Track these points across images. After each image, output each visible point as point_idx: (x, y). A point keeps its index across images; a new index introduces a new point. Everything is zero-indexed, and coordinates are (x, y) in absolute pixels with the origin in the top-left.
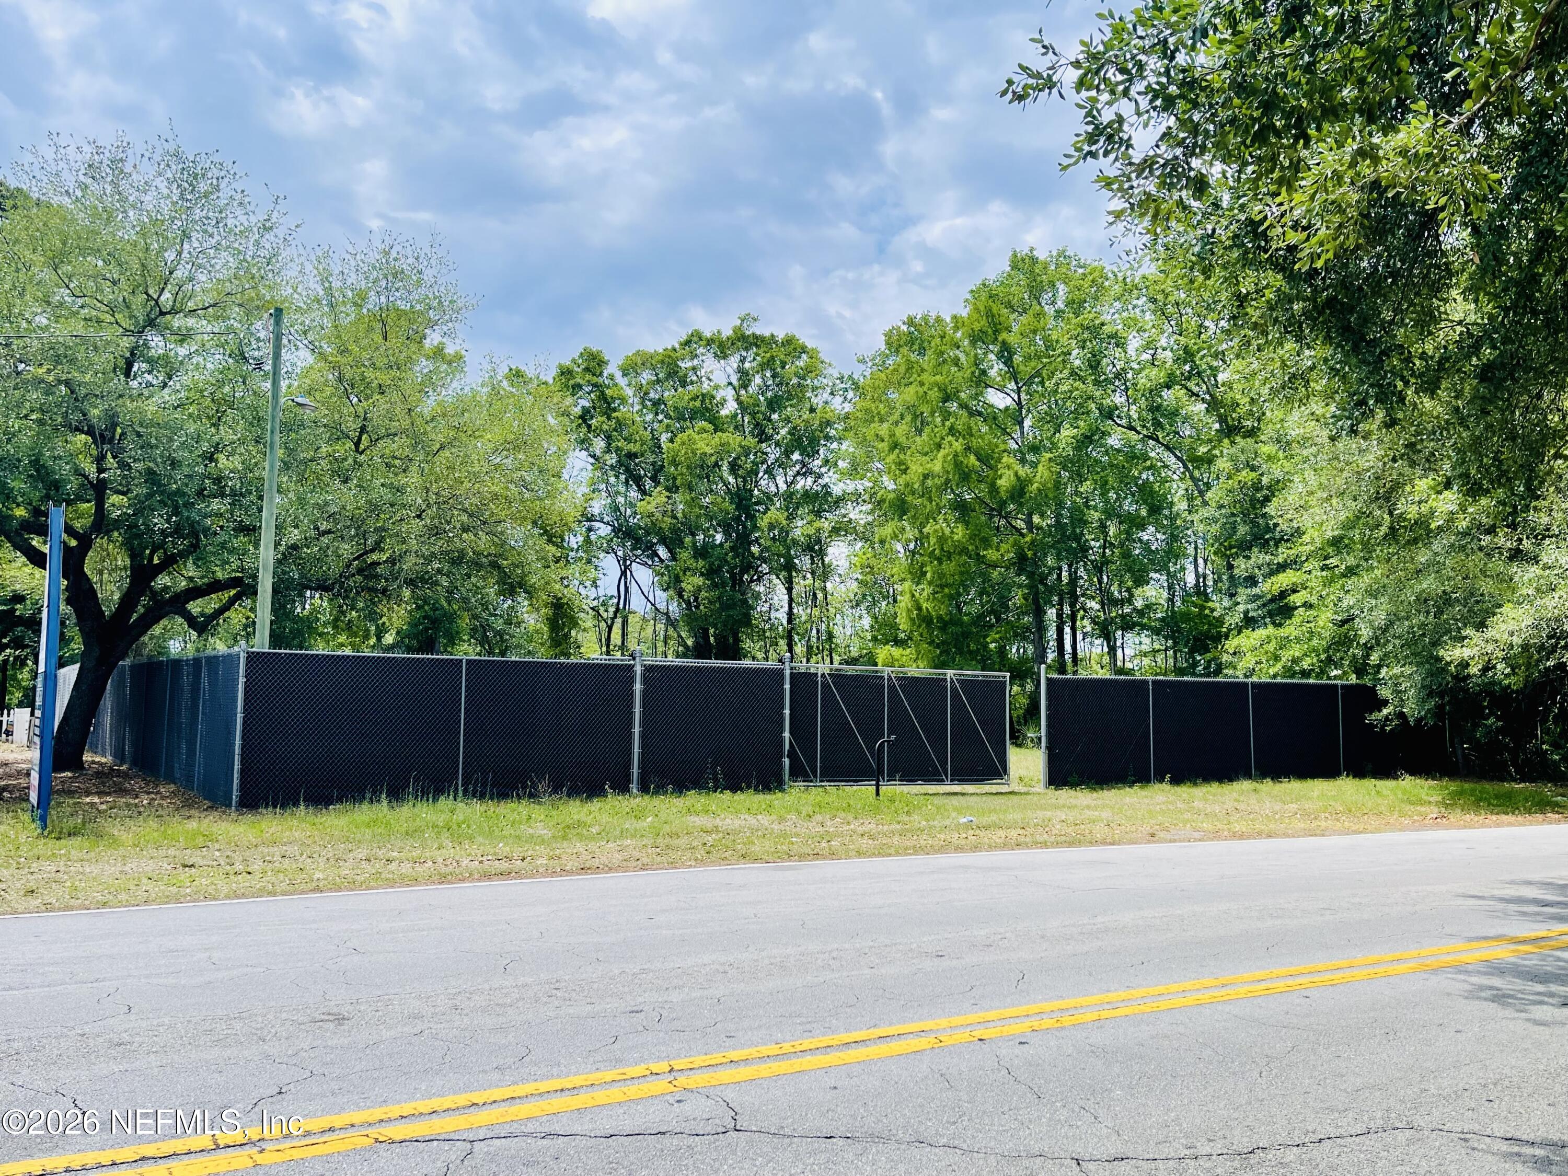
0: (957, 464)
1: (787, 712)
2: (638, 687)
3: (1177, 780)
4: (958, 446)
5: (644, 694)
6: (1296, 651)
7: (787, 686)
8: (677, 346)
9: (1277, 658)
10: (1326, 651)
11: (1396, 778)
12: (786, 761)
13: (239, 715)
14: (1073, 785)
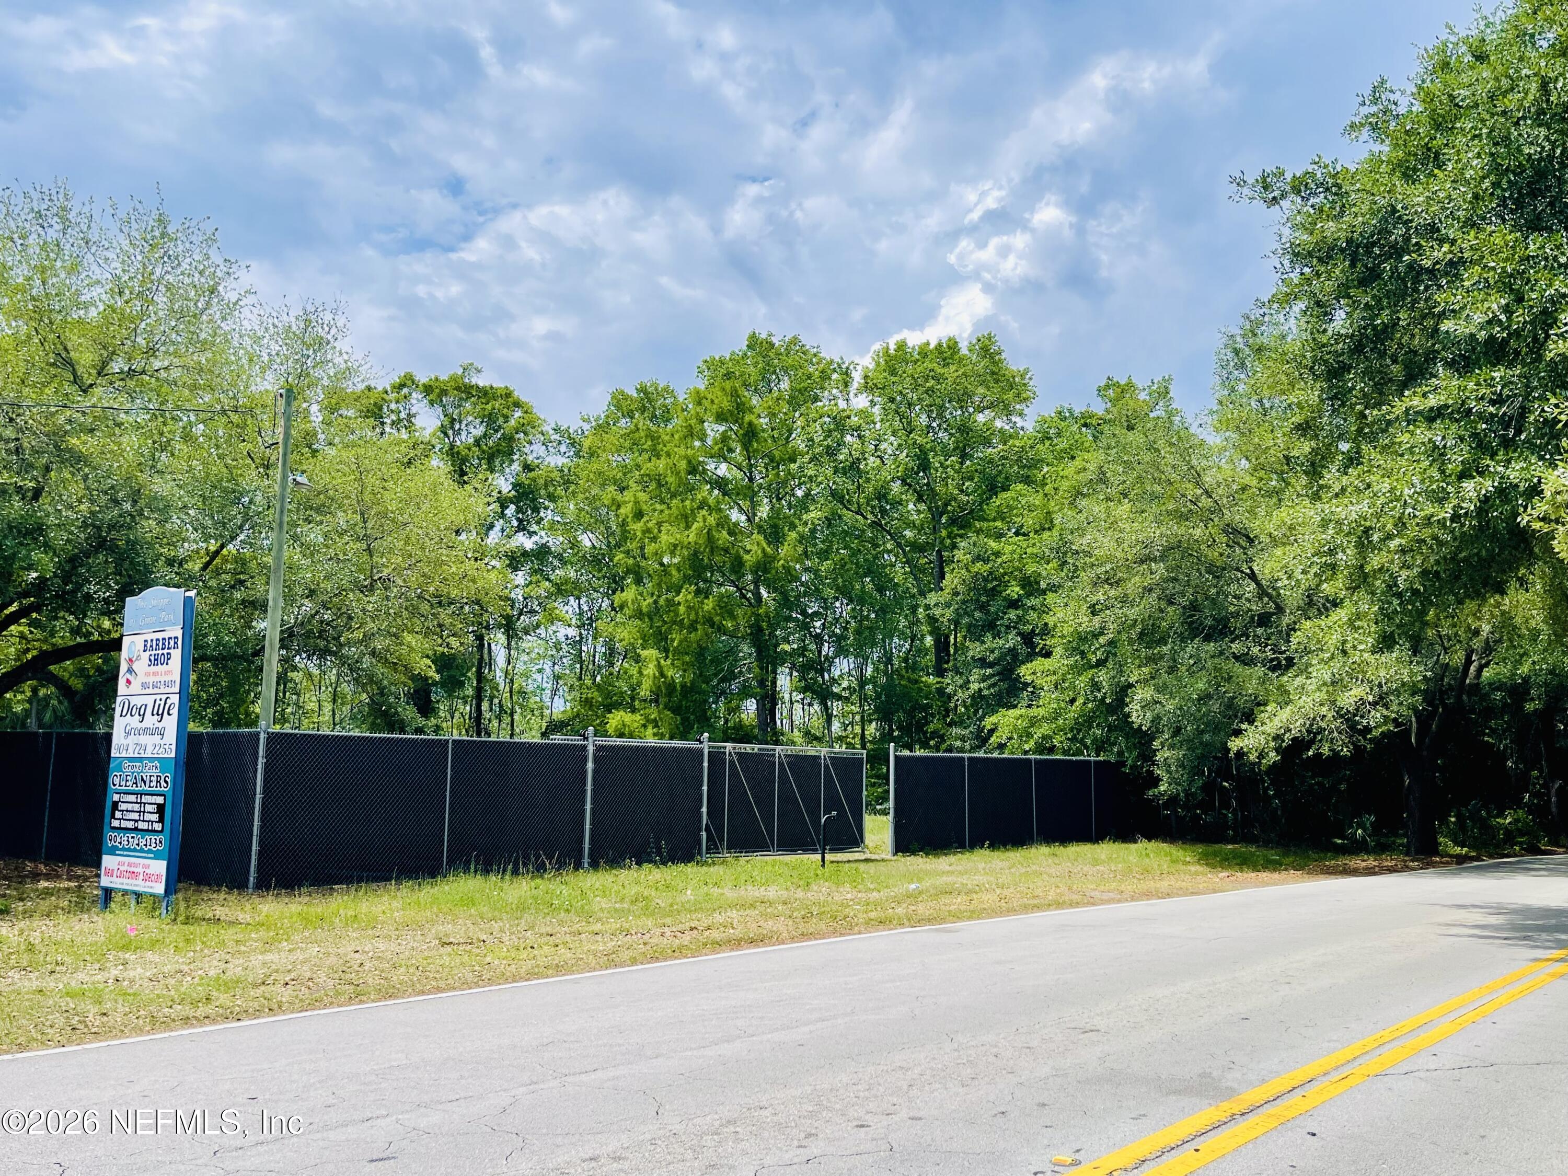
0: (710, 539)
1: (705, 788)
2: (590, 765)
3: (993, 847)
4: (712, 520)
5: (595, 771)
6: (1045, 729)
7: (706, 764)
8: (389, 389)
9: (1029, 736)
10: (1071, 730)
11: (1135, 842)
12: (704, 834)
13: (258, 796)
14: (913, 853)
